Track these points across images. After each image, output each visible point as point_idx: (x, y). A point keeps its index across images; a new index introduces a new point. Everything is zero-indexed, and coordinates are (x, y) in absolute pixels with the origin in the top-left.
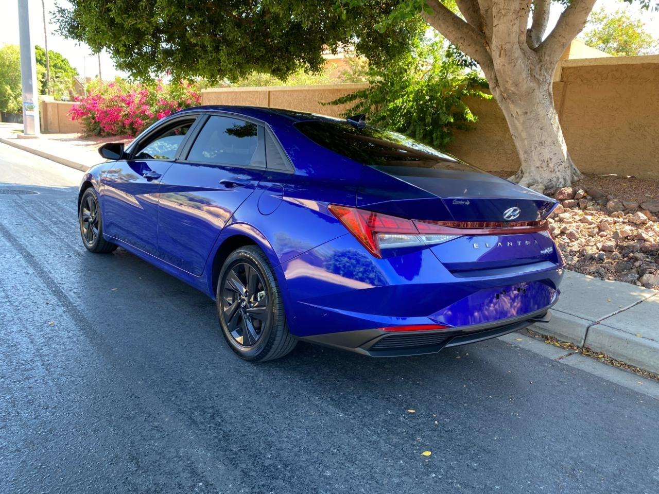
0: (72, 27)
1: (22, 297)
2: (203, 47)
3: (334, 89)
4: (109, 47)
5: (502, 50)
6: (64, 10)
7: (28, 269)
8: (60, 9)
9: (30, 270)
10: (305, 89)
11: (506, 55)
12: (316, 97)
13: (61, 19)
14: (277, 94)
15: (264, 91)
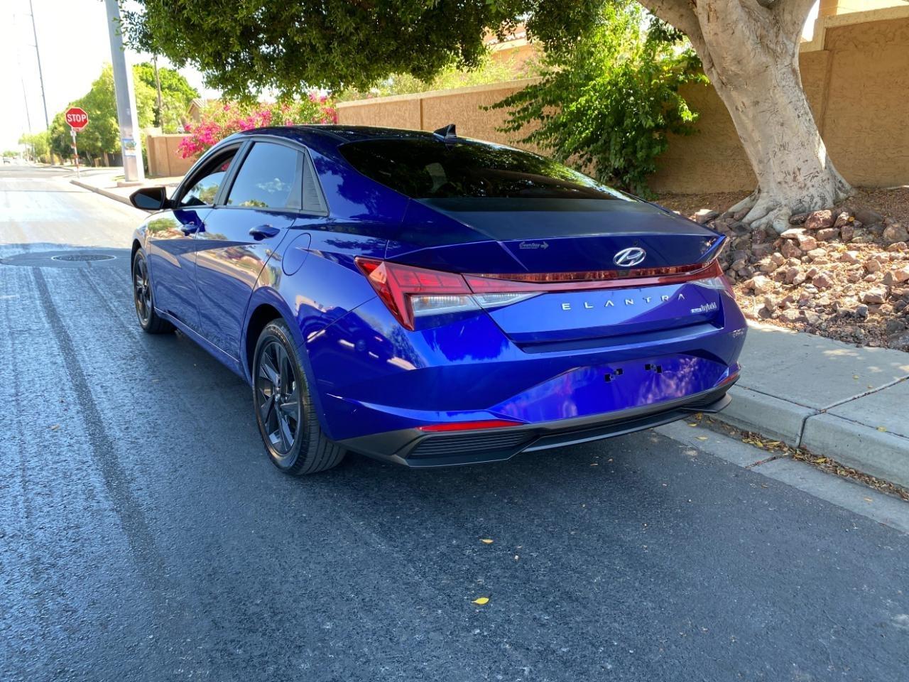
0: (145, 36)
1: (35, 394)
3: (505, 89)
4: (193, 58)
5: (711, 11)
6: (133, 15)
7: (58, 357)
8: (126, 14)
10: (467, 92)
11: (718, 18)
13: (130, 26)
14: (432, 102)
15: (414, 100)
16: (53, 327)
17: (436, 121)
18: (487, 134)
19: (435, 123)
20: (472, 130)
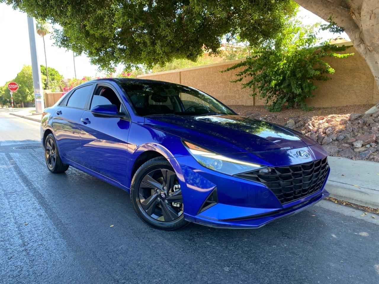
0: (64, 40)
2: (145, 43)
4: (86, 51)
5: (373, 14)
6: (58, 31)
7: (41, 210)
8: (55, 30)
9: (42, 212)
10: (204, 67)
11: (375, 17)
12: (211, 71)
13: (56, 36)
14: (185, 73)
15: (176, 72)
16: (29, 189)
17: (188, 81)
18: (214, 85)
19: (187, 82)
20: (206, 84)
